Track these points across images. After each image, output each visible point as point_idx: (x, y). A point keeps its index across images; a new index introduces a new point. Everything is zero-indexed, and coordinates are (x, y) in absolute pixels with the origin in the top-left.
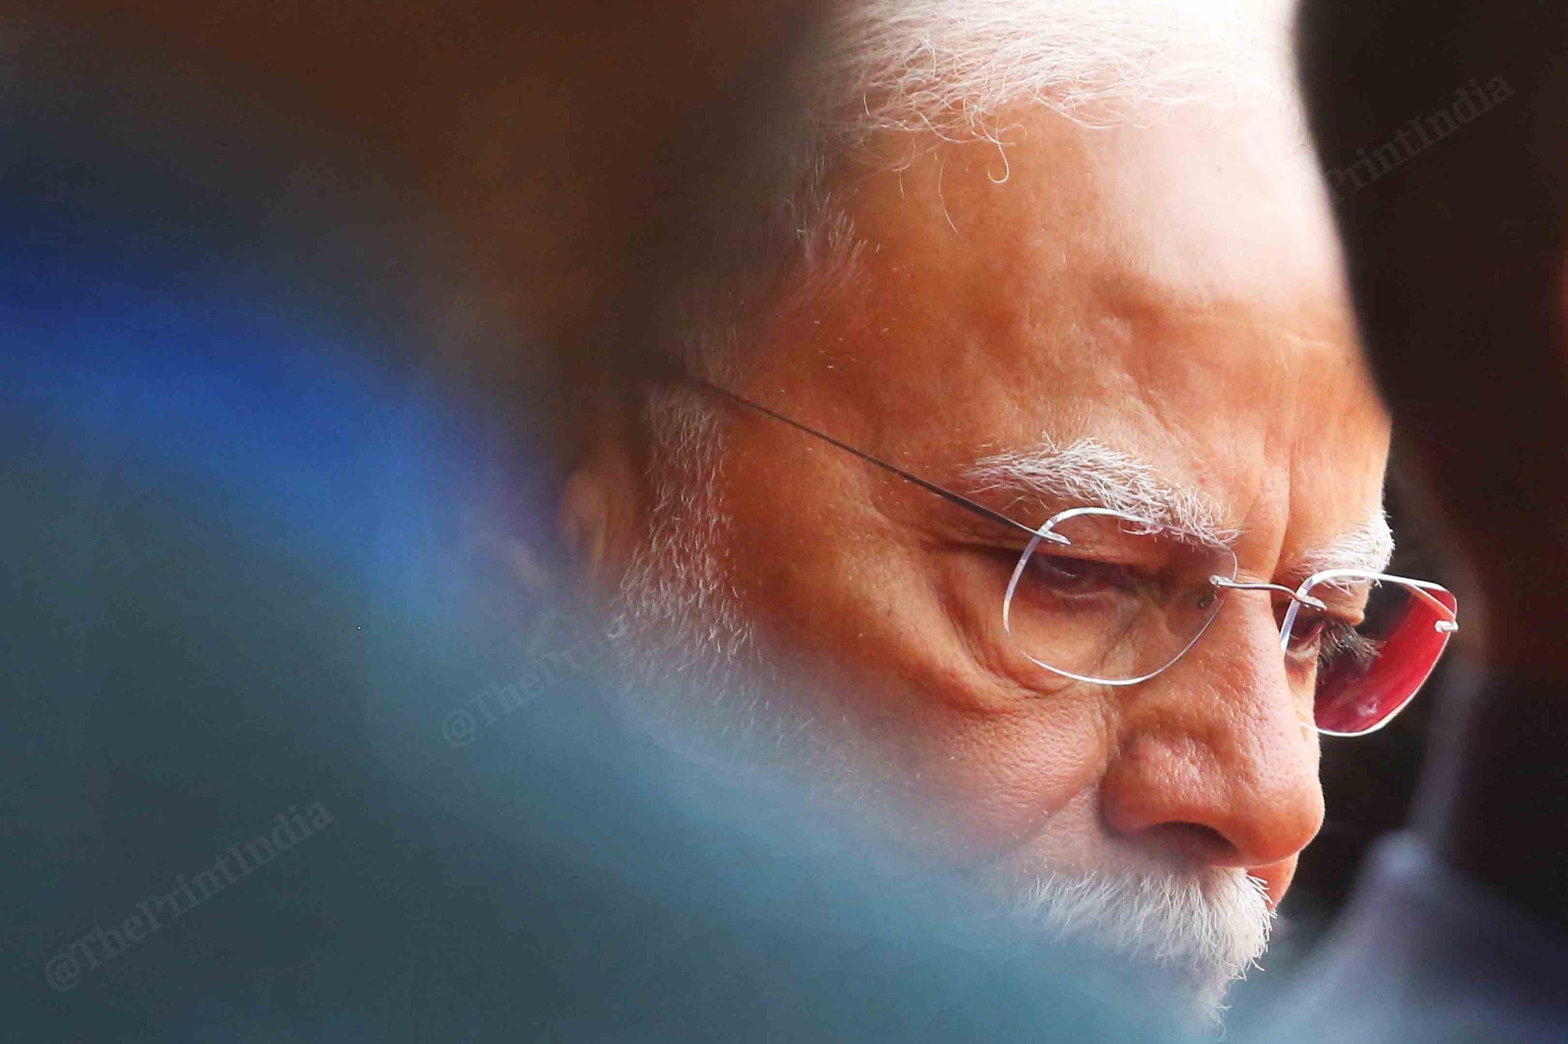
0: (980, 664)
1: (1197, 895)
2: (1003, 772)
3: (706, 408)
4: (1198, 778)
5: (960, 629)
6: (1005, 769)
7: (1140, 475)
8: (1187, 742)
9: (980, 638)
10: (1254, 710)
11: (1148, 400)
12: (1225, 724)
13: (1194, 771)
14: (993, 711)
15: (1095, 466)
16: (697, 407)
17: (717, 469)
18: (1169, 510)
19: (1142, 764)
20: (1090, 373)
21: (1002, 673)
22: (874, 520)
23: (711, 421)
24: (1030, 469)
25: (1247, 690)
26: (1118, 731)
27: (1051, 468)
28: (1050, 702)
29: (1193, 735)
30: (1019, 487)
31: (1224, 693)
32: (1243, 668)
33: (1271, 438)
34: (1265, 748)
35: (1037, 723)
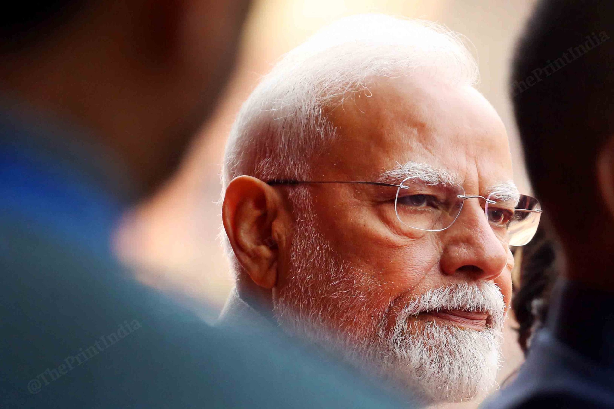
0: (395, 233)
1: (475, 287)
2: (407, 262)
3: (305, 188)
4: (466, 252)
5: (387, 225)
6: (408, 261)
7: (428, 168)
8: (461, 243)
9: (393, 226)
10: (479, 230)
11: (426, 148)
12: (471, 235)
13: (465, 250)
14: (402, 246)
15: (414, 168)
16: (302, 189)
17: (310, 203)
18: (439, 177)
19: (450, 253)
20: (408, 144)
21: (402, 235)
22: (355, 202)
23: (307, 191)
24: (396, 173)
25: (475, 225)
26: (442, 246)
27: (401, 172)
28: (419, 241)
29: (463, 242)
30: (393, 179)
31: (469, 228)
32: (473, 220)
33: (467, 156)
34: (484, 239)
35: (415, 247)
